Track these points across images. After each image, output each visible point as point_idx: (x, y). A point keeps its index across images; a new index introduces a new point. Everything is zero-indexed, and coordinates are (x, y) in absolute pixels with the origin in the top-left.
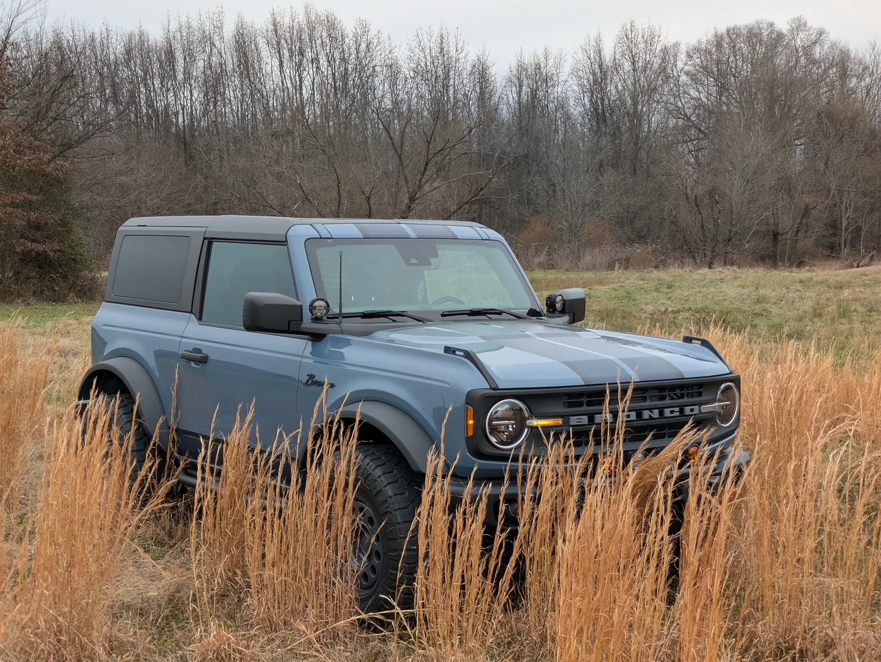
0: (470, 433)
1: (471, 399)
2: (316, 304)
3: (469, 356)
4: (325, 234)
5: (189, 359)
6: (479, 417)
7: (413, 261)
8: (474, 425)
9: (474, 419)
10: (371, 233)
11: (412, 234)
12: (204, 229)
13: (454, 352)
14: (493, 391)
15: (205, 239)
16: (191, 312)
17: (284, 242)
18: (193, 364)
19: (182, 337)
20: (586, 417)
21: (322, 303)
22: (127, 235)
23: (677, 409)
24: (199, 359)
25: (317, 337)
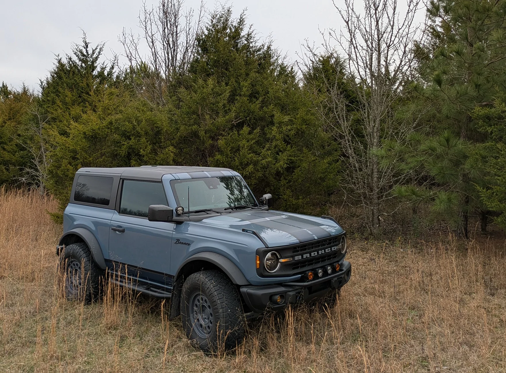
0: (258, 267)
1: (258, 252)
2: (179, 209)
3: (254, 233)
4: (177, 178)
5: (115, 230)
6: (261, 260)
7: (211, 187)
8: (260, 264)
9: (259, 261)
10: (194, 177)
11: (209, 176)
12: (120, 175)
13: (247, 232)
14: (267, 249)
15: (120, 179)
16: (115, 210)
17: (161, 182)
18: (118, 232)
19: (111, 220)
20: (301, 256)
21: (181, 208)
22: (81, 175)
23: (330, 249)
24: (121, 230)
25: (179, 223)
